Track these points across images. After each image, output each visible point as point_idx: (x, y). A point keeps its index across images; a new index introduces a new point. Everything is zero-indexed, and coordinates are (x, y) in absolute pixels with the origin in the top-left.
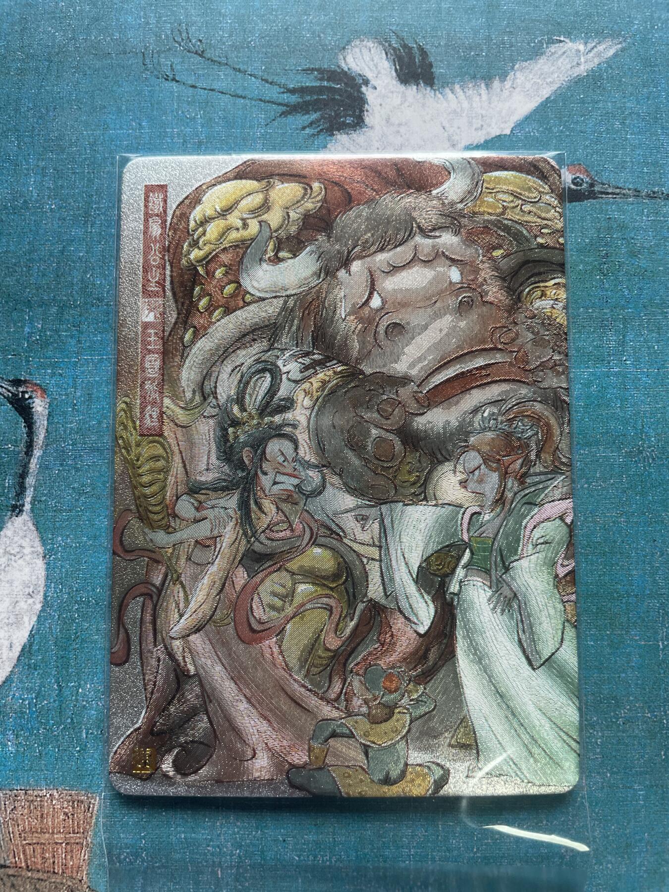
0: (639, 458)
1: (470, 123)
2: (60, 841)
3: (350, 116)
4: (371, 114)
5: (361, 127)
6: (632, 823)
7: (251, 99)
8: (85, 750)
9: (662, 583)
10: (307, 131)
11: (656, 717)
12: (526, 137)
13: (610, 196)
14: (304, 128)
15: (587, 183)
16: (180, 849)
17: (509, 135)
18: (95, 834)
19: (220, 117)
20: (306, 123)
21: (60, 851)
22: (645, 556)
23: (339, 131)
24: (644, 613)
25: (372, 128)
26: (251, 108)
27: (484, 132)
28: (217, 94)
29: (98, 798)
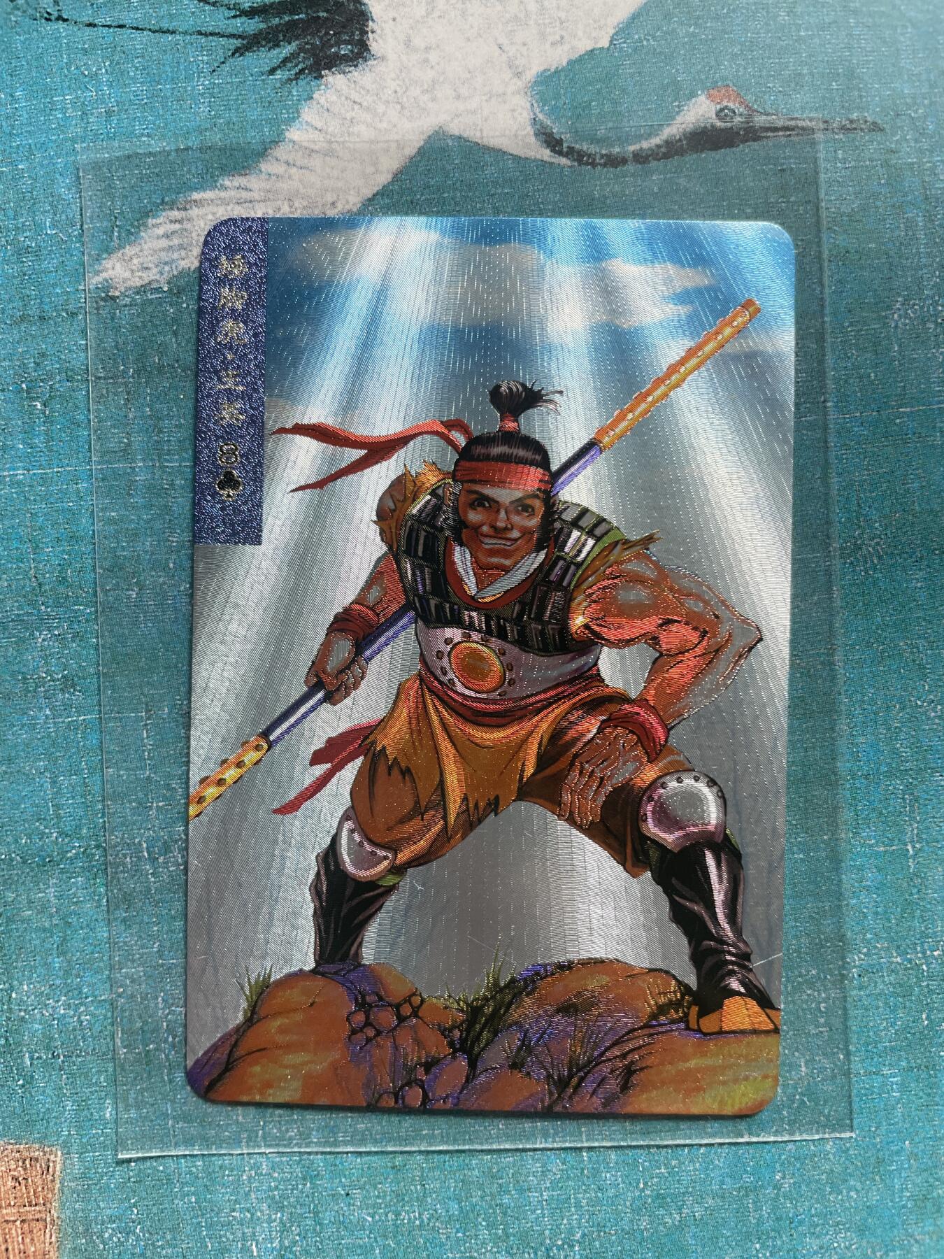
0: (856, 558)
1: (543, 36)
2: (12, 1219)
3: (347, 42)
4: (381, 36)
5: (366, 60)
6: (884, 1128)
7: (185, 33)
8: (30, 1083)
9: (906, 752)
10: (279, 75)
11: (911, 963)
12: (635, 50)
13: (780, 133)
14: (272, 71)
15: (741, 115)
16: (191, 1219)
17: (608, 49)
18: (62, 1205)
19: (137, 68)
20: (275, 62)
21: (13, 1231)
22: (875, 713)
23: (330, 69)
24: (880, 802)
25: (383, 58)
26: (185, 47)
27: (566, 47)
28: (130, 31)
29: (59, 1153)
